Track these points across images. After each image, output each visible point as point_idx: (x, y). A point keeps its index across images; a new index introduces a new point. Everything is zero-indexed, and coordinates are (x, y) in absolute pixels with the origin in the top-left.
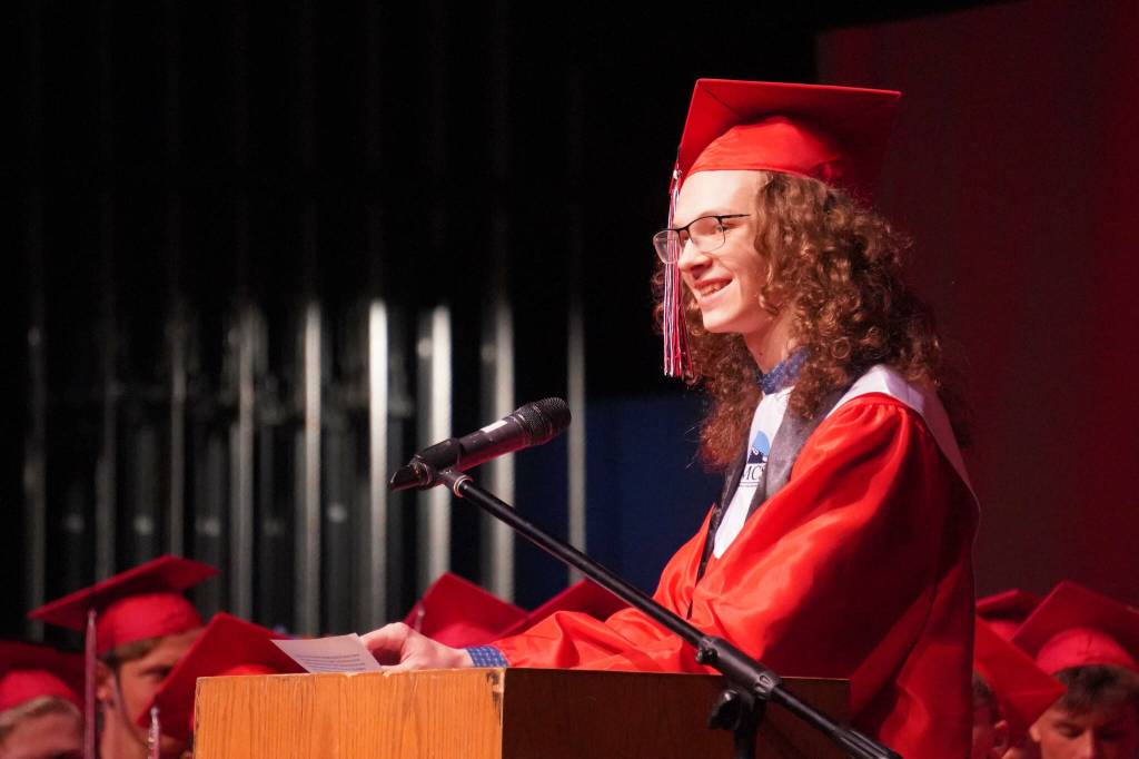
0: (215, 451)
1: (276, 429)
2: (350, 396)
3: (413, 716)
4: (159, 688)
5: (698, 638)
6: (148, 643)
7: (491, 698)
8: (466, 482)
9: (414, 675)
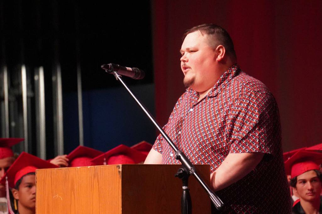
2: (16, 92)
3: (97, 178)
7: (118, 173)
9: (97, 167)
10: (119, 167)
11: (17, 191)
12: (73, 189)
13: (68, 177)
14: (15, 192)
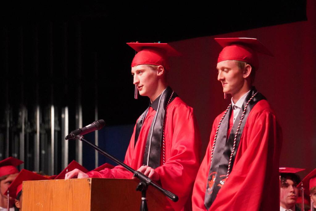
0: (16, 138)
1: (30, 133)
2: (47, 126)
3: (71, 189)
4: (9, 186)
5: (134, 171)
6: (6, 176)
7: (88, 185)
8: (82, 138)
9: (72, 180)
10: (89, 180)
11: (18, 201)
12: (52, 198)
13: (48, 188)
14: (17, 202)
